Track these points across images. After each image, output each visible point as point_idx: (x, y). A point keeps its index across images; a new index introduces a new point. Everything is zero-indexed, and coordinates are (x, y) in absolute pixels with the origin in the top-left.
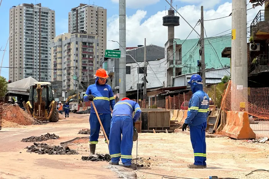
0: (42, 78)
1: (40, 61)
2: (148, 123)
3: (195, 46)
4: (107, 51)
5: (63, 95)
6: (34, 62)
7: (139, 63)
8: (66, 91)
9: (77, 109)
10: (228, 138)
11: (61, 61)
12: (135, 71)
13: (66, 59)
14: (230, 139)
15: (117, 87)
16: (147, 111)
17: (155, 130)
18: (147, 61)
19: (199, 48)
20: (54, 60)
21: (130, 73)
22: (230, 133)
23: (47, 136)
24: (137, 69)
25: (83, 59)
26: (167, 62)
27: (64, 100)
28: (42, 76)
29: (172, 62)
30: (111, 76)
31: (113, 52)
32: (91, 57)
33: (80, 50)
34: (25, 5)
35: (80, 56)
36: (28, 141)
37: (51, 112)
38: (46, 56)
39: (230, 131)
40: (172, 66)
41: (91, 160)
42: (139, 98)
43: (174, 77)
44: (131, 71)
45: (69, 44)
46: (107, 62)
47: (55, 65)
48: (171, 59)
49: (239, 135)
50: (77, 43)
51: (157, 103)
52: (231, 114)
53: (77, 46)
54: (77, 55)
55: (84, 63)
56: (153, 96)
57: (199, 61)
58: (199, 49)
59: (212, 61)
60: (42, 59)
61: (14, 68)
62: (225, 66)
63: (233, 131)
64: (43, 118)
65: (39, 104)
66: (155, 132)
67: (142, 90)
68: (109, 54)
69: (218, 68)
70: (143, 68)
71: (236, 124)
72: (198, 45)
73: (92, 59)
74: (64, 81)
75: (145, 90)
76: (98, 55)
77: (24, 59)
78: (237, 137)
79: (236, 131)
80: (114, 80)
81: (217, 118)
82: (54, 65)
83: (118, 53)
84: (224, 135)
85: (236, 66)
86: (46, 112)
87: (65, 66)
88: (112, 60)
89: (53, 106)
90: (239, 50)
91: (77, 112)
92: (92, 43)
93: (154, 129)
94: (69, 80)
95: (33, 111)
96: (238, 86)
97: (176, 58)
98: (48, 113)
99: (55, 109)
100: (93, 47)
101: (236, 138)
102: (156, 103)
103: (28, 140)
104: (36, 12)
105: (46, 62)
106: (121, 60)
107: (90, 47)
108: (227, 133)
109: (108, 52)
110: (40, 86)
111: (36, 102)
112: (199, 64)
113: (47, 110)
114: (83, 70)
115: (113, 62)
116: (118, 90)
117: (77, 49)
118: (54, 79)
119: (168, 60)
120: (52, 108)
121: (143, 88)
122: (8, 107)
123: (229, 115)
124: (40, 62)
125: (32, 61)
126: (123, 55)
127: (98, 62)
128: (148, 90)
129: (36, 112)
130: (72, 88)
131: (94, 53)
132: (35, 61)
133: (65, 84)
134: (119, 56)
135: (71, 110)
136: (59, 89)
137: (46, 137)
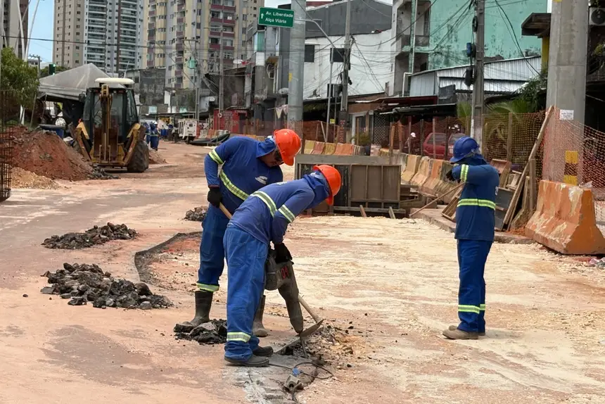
0: (124, 59)
1: (119, 21)
2: (350, 192)
3: (463, 10)
4: (264, 10)
5: (167, 99)
6: (106, 22)
7: (333, 39)
8: (174, 91)
9: (195, 135)
10: (541, 249)
11: (166, 24)
12: (323, 57)
13: (175, 19)
14: (545, 252)
15: (285, 90)
16: (348, 164)
17: (364, 207)
18: (352, 35)
19: (473, 13)
20: (149, 21)
21: (313, 61)
22: (546, 236)
23: (105, 231)
24: (329, 52)
25: (212, 20)
26: (397, 40)
27: (169, 112)
28: (123, 55)
29: (406, 41)
30: (270, 64)
31: (277, 14)
32: (229, 18)
35: (207, 14)
36: (59, 247)
37: (131, 150)
38: (132, 12)
39: (546, 231)
40: (407, 49)
41: (197, 340)
42: (332, 117)
43: (410, 73)
44: (317, 55)
46: (264, 32)
47: (152, 33)
48: (407, 33)
49: (568, 245)
51: (370, 131)
52: (550, 188)
54: (200, 13)
56: (362, 114)
57: (470, 44)
58: (473, 16)
59: (498, 42)
60: (124, 17)
61: (63, 41)
62: (527, 53)
63: (554, 232)
64: (114, 162)
65: (105, 132)
66: (364, 214)
67: (339, 100)
68: (268, 16)
69: (510, 56)
70: (342, 51)
71: (563, 215)
72: (470, 6)
73: (233, 22)
74: (170, 68)
75: (344, 101)
76: (245, 13)
77: (86, 17)
78: (564, 249)
79: (563, 232)
80: (278, 73)
81: (515, 195)
82: (149, 31)
83: (287, 16)
84: (530, 238)
85: (559, 64)
86: (121, 150)
87: (174, 35)
88: (275, 29)
89: (135, 136)
90: (568, 27)
91: (195, 140)
93: (361, 206)
94: (181, 66)
95: (91, 145)
96: (562, 111)
97: (417, 30)
98: (125, 151)
99: (140, 143)
101: (562, 252)
102: (367, 129)
103: (59, 244)
105: (132, 25)
106: (294, 31)
108: (537, 235)
109: (265, 13)
110: (107, 90)
111: (97, 126)
112: (472, 52)
113: (122, 144)
114: (211, 45)
115: (278, 33)
116: (285, 96)
118: (149, 63)
119: (398, 36)
120: (134, 141)
121: (341, 95)
122: (35, 136)
123: (545, 189)
124: (119, 25)
125: (102, 22)
126: (299, 20)
127: (244, 30)
128: (352, 100)
129: (96, 148)
130: (186, 84)
132: (109, 21)
133: (172, 74)
134: (290, 22)
135: (180, 135)
136: (158, 86)
137: (103, 234)
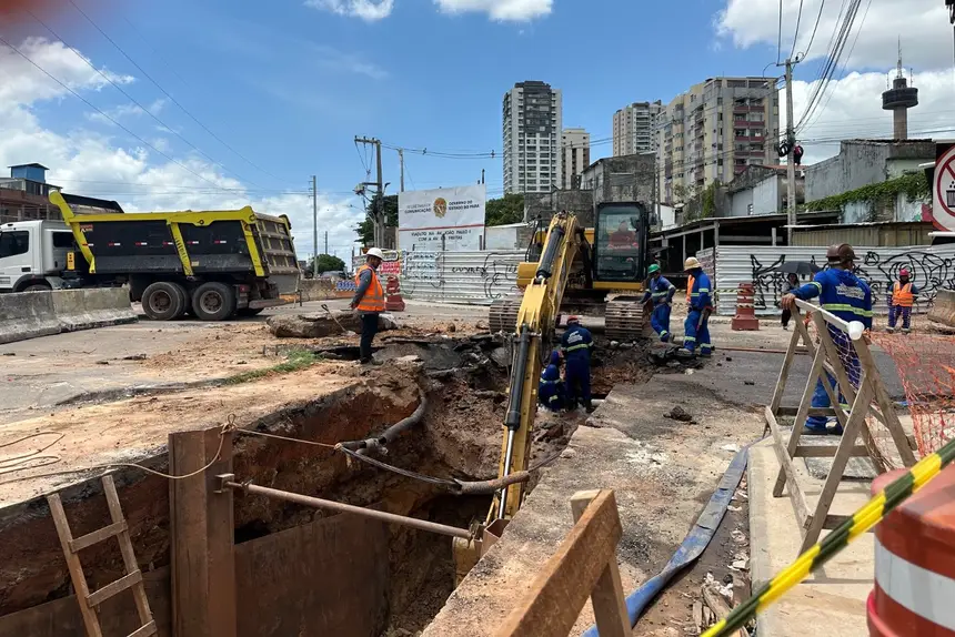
33: (729, 117)
34: (637, 105)
45: (701, 108)
50: (720, 101)
53: (720, 109)
55: (740, 150)
92: (760, 100)
100: (762, 109)
104: (653, 115)
107: (753, 109)
117: (721, 117)
131: (767, 123)
